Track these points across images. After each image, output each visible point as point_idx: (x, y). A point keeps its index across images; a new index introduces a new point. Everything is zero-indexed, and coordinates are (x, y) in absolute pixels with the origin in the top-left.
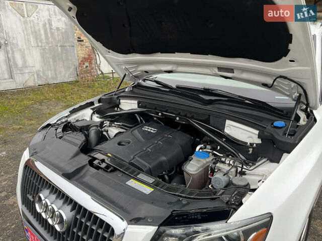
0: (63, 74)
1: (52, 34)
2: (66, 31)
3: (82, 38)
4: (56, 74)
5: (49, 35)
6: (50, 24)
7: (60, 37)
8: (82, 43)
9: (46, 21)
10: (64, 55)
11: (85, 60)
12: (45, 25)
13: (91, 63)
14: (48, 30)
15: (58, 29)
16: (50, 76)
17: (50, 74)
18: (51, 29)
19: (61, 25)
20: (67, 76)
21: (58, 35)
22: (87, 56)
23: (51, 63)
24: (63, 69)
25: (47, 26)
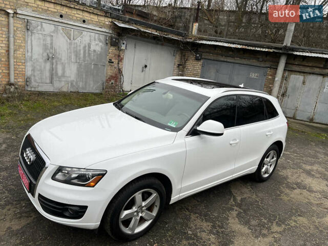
0: (92, 86)
1: (89, 54)
2: (100, 54)
3: (113, 60)
4: (86, 84)
5: (87, 55)
6: (89, 47)
7: (95, 57)
8: (112, 64)
9: (87, 45)
10: (95, 71)
11: (112, 77)
12: (85, 47)
13: (116, 81)
14: (87, 51)
15: (95, 51)
16: (81, 86)
17: (81, 84)
18: (89, 51)
19: (98, 49)
20: (94, 88)
21: (94, 56)
22: (114, 75)
23: (84, 76)
24: (92, 83)
25: (87, 48)
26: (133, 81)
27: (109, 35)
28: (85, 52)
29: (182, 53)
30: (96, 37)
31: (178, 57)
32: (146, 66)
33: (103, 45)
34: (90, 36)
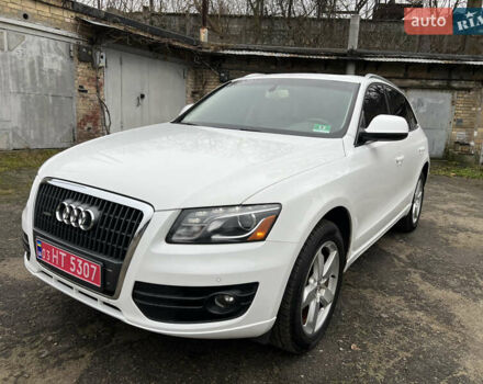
0: (52, 136)
1: (42, 77)
2: (62, 77)
3: (86, 88)
4: (42, 135)
5: (38, 79)
6: (41, 64)
7: (54, 82)
8: (85, 94)
9: (35, 59)
10: (56, 108)
11: (87, 118)
12: (32, 64)
13: (95, 124)
14: (37, 72)
15: (51, 71)
16: (32, 137)
17: (32, 134)
18: (41, 70)
19: (57, 67)
20: (58, 139)
21: (51, 79)
22: (90, 114)
23: (37, 118)
24: (53, 130)
25: (36, 65)
26: (125, 122)
27: (75, 42)
28: (32, 73)
29: (196, 73)
30: (51, 46)
31: (190, 80)
32: (142, 96)
33: (65, 61)
34: (40, 44)
